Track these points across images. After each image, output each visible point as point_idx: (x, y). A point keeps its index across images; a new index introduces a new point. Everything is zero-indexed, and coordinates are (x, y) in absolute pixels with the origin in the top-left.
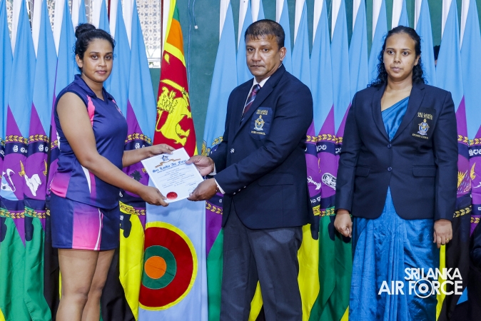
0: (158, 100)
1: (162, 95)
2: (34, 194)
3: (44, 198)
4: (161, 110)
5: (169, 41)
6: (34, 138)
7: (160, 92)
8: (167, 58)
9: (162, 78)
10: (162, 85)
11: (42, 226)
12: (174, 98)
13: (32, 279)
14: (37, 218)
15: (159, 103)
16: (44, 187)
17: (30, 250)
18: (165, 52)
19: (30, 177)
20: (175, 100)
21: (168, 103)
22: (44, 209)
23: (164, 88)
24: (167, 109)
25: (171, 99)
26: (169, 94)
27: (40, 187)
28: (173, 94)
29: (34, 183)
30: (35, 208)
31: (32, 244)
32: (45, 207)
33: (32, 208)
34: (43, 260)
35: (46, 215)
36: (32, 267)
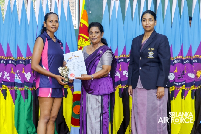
0: (78, 42)
1: (80, 40)
2: (29, 81)
3: (32, 82)
4: (79, 46)
5: (82, 18)
6: (28, 58)
7: (79, 39)
8: (82, 25)
9: (80, 33)
10: (80, 36)
11: (32, 93)
12: (85, 41)
13: (28, 115)
14: (30, 90)
15: (78, 43)
16: (32, 78)
17: (27, 103)
18: (81, 23)
19: (27, 74)
20: (85, 42)
21: (82, 43)
22: (32, 87)
23: (81, 37)
24: (82, 46)
25: (83, 42)
26: (82, 40)
27: (31, 77)
28: (84, 40)
29: (28, 76)
30: (29, 86)
31: (28, 101)
32: (33, 86)
33: (27, 86)
34: (32, 107)
35: (33, 89)
36: (28, 110)
